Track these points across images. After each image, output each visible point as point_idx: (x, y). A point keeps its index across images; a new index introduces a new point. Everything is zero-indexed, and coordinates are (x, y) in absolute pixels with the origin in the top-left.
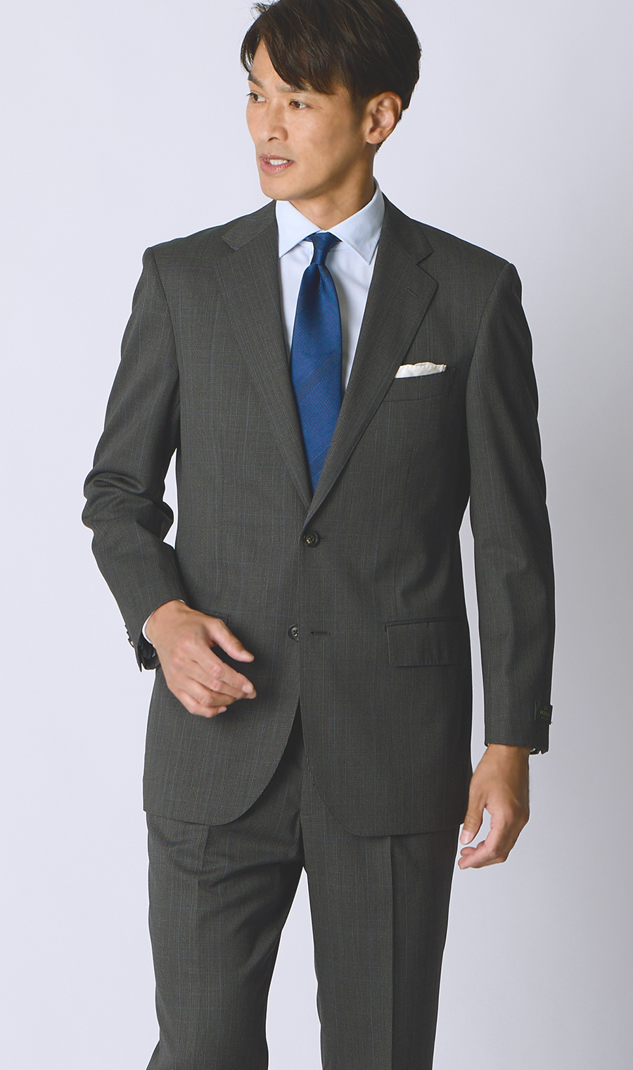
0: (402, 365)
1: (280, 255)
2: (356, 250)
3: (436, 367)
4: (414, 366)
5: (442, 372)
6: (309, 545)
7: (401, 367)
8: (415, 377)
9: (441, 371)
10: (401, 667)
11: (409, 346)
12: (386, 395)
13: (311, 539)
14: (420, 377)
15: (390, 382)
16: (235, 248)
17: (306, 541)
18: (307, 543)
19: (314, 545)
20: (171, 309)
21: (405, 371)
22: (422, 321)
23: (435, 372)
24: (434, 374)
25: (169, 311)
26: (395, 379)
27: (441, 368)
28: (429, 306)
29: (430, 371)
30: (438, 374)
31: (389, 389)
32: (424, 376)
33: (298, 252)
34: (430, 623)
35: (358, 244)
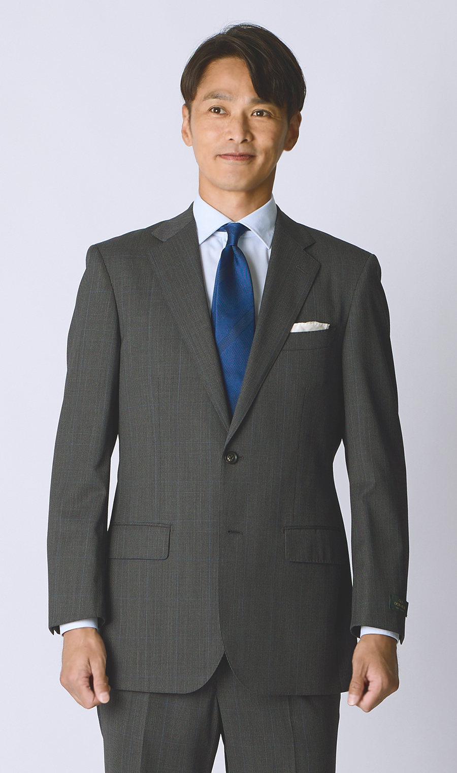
0: (297, 322)
1: (200, 243)
2: (260, 236)
3: (322, 325)
4: (305, 323)
5: (327, 330)
6: (231, 463)
7: (295, 324)
8: (306, 332)
9: (325, 328)
10: (294, 562)
11: (300, 309)
12: (284, 345)
13: (232, 458)
14: (310, 332)
15: (287, 335)
16: (163, 240)
17: (227, 459)
18: (228, 460)
19: (234, 462)
20: (114, 288)
21: (297, 328)
22: (310, 290)
23: (321, 329)
24: (320, 331)
25: (113, 290)
26: (290, 333)
27: (326, 326)
28: (315, 280)
29: (318, 328)
30: (323, 330)
31: (286, 340)
32: (313, 332)
33: (213, 240)
34: (318, 530)
35: (262, 233)
